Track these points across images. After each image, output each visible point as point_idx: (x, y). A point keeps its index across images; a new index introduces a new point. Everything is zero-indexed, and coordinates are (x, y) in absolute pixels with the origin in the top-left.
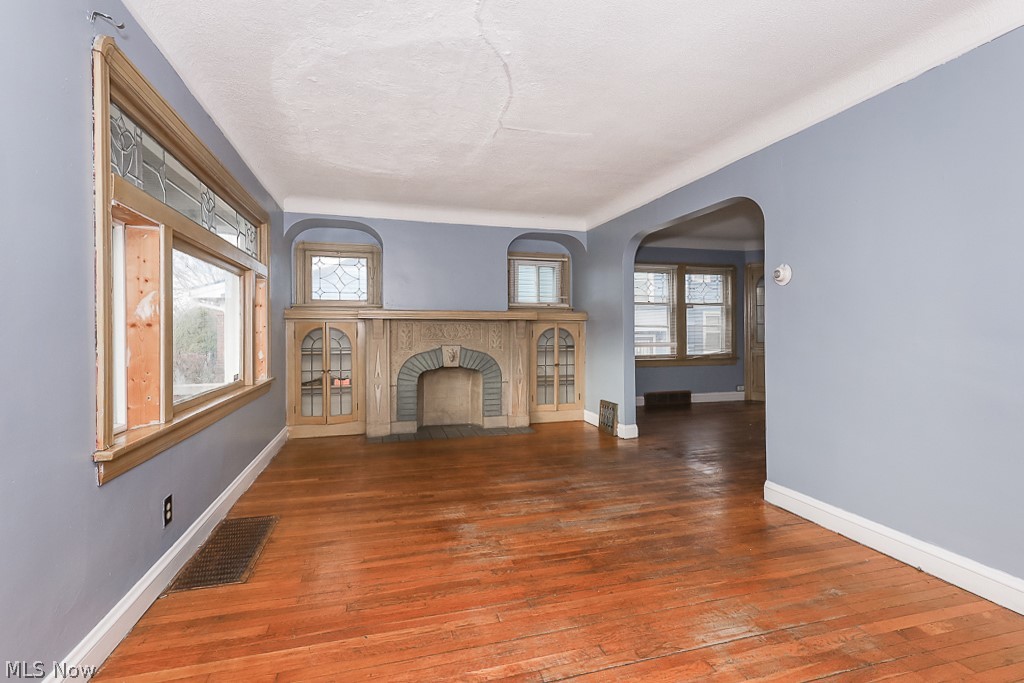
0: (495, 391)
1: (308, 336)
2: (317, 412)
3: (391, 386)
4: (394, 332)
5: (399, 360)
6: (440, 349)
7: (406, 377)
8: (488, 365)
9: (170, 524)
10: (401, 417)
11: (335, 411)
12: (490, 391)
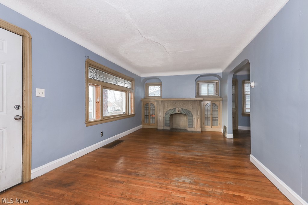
0: (191, 120)
1: (146, 105)
2: (148, 122)
3: (163, 117)
4: (164, 104)
5: (165, 111)
6: (175, 108)
7: (167, 115)
8: (189, 113)
9: (102, 137)
10: (166, 125)
11: (151, 122)
12: (190, 120)
